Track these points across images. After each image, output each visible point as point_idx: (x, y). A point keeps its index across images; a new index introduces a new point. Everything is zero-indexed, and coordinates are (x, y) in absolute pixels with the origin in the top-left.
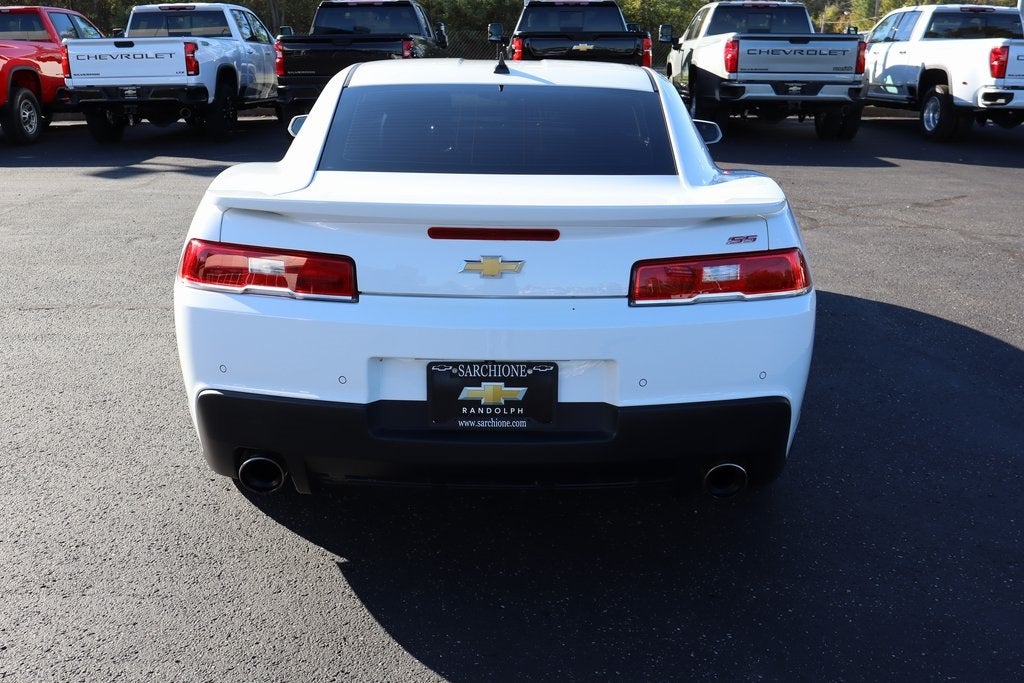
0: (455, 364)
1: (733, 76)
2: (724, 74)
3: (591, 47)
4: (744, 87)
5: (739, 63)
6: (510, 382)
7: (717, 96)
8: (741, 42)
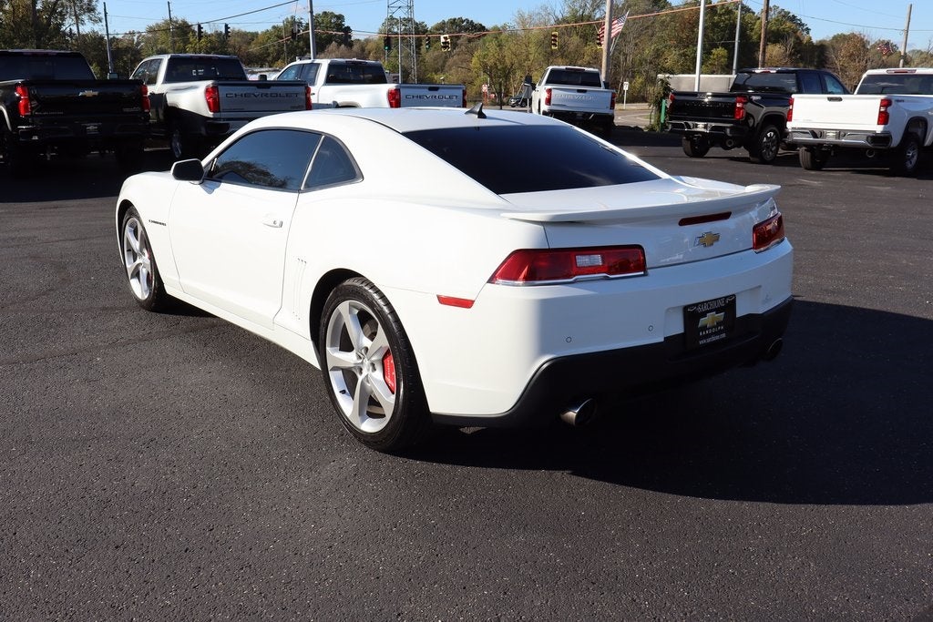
0: (696, 305)
1: (218, 115)
2: (210, 114)
3: (96, 93)
4: (228, 124)
5: (221, 105)
6: (718, 311)
7: (203, 131)
8: (220, 87)
